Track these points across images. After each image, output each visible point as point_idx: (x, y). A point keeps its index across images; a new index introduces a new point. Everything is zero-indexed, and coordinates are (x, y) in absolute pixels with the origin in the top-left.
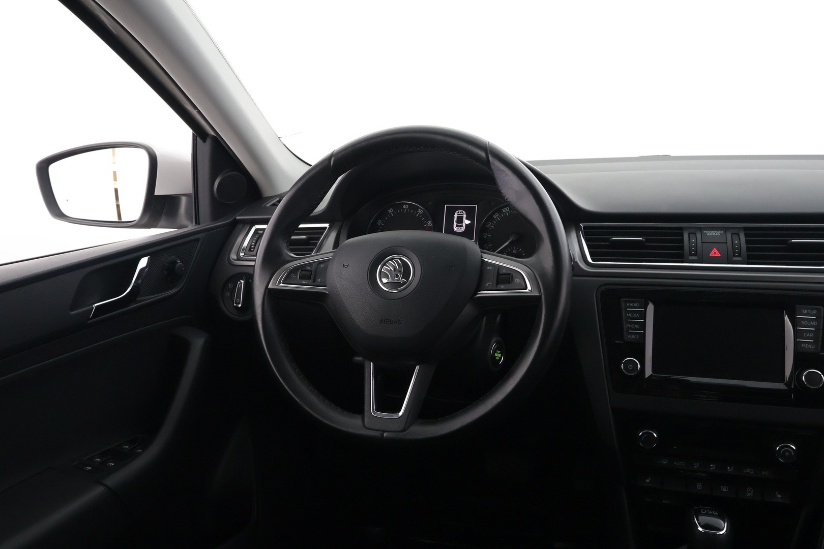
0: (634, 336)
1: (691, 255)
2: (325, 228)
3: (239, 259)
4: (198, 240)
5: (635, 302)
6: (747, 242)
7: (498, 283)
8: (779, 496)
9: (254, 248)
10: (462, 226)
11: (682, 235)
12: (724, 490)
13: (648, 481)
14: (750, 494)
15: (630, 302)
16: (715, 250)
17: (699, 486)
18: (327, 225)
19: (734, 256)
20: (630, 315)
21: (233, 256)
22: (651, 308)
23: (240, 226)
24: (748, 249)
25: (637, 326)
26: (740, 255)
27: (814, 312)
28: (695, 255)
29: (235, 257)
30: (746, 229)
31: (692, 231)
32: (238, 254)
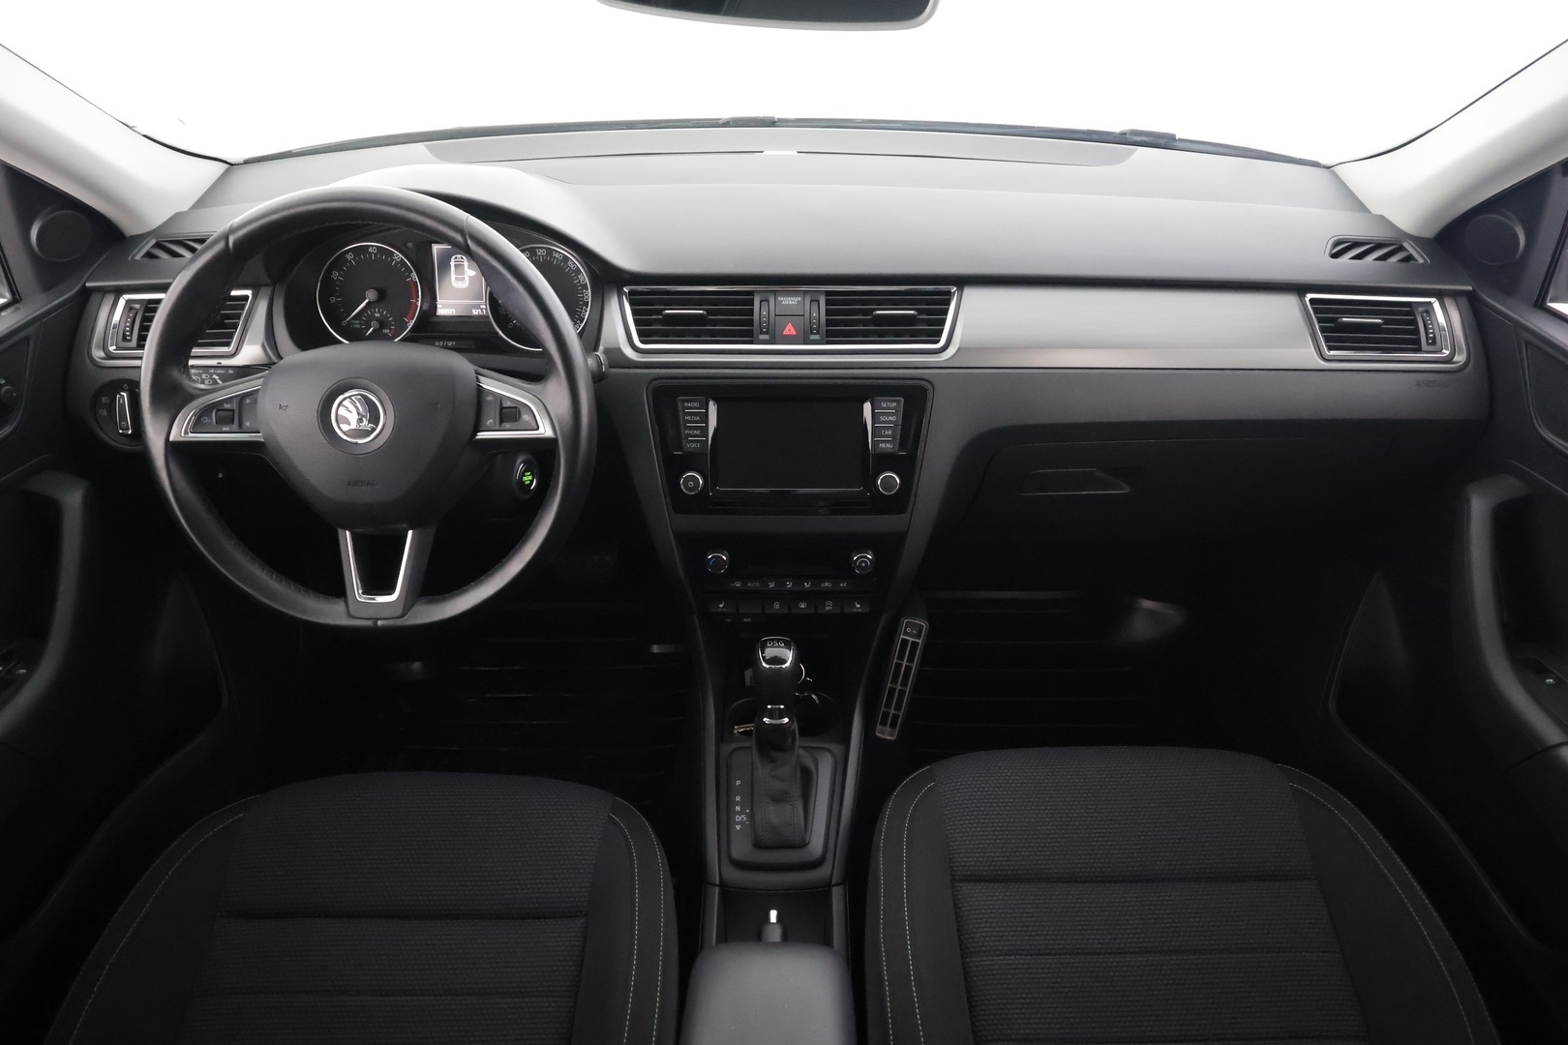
0: (694, 445)
1: (762, 333)
2: (246, 298)
3: (110, 356)
4: (27, 339)
5: (695, 401)
6: (828, 312)
7: (502, 421)
8: (858, 606)
9: (131, 335)
10: (463, 279)
11: (751, 302)
12: (803, 606)
13: (721, 606)
14: (829, 607)
15: (688, 401)
16: (790, 326)
17: (777, 606)
18: (248, 293)
19: (812, 333)
20: (689, 418)
21: (98, 354)
22: (713, 409)
23: (95, 297)
24: (829, 323)
25: (698, 432)
26: (818, 333)
27: (894, 404)
28: (767, 333)
29: (102, 354)
30: (828, 293)
31: (765, 295)
32: (105, 348)
